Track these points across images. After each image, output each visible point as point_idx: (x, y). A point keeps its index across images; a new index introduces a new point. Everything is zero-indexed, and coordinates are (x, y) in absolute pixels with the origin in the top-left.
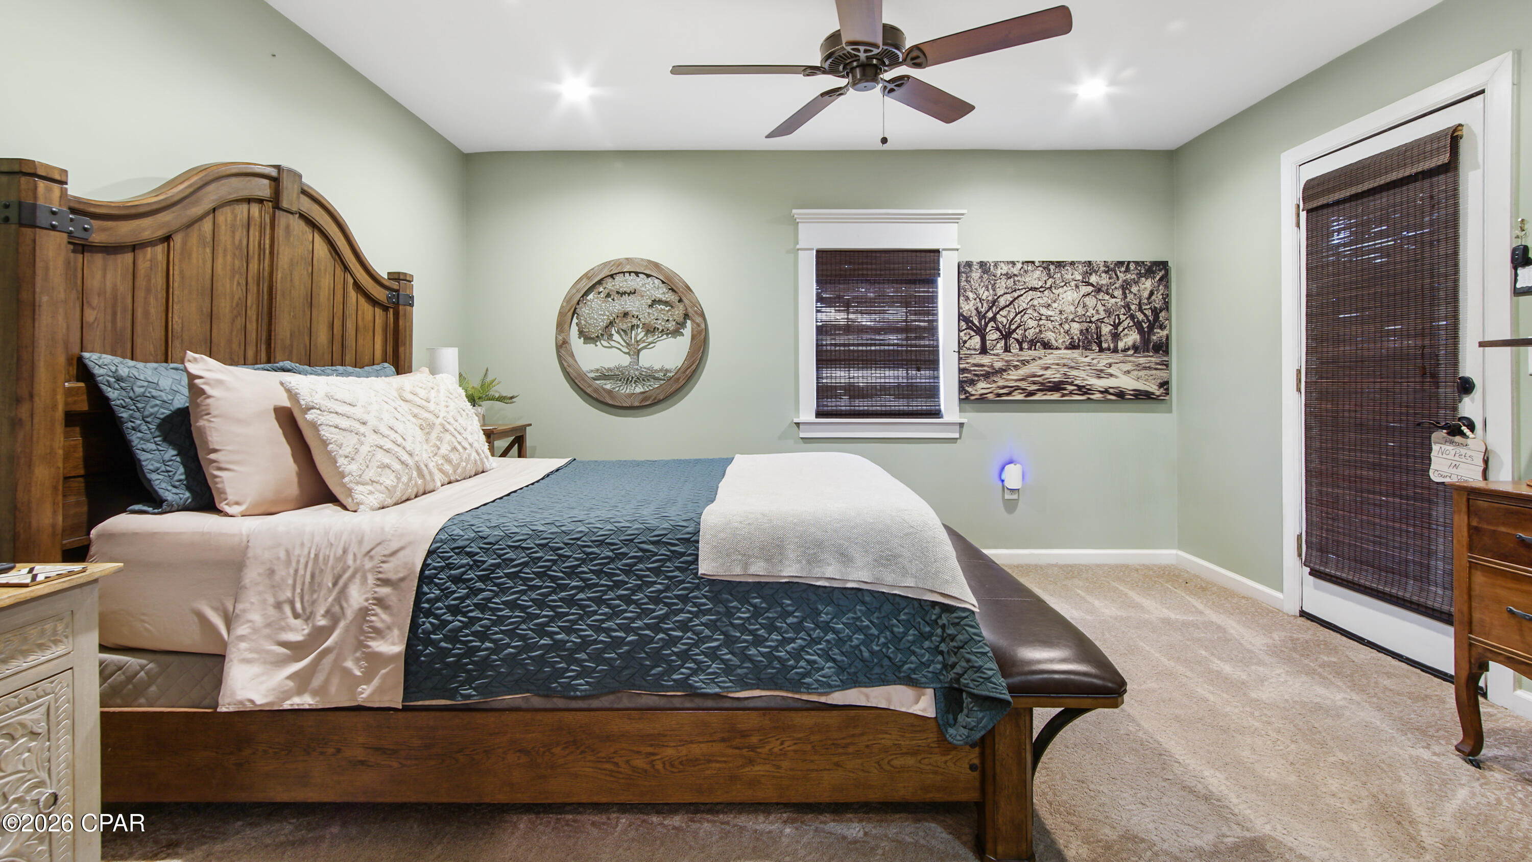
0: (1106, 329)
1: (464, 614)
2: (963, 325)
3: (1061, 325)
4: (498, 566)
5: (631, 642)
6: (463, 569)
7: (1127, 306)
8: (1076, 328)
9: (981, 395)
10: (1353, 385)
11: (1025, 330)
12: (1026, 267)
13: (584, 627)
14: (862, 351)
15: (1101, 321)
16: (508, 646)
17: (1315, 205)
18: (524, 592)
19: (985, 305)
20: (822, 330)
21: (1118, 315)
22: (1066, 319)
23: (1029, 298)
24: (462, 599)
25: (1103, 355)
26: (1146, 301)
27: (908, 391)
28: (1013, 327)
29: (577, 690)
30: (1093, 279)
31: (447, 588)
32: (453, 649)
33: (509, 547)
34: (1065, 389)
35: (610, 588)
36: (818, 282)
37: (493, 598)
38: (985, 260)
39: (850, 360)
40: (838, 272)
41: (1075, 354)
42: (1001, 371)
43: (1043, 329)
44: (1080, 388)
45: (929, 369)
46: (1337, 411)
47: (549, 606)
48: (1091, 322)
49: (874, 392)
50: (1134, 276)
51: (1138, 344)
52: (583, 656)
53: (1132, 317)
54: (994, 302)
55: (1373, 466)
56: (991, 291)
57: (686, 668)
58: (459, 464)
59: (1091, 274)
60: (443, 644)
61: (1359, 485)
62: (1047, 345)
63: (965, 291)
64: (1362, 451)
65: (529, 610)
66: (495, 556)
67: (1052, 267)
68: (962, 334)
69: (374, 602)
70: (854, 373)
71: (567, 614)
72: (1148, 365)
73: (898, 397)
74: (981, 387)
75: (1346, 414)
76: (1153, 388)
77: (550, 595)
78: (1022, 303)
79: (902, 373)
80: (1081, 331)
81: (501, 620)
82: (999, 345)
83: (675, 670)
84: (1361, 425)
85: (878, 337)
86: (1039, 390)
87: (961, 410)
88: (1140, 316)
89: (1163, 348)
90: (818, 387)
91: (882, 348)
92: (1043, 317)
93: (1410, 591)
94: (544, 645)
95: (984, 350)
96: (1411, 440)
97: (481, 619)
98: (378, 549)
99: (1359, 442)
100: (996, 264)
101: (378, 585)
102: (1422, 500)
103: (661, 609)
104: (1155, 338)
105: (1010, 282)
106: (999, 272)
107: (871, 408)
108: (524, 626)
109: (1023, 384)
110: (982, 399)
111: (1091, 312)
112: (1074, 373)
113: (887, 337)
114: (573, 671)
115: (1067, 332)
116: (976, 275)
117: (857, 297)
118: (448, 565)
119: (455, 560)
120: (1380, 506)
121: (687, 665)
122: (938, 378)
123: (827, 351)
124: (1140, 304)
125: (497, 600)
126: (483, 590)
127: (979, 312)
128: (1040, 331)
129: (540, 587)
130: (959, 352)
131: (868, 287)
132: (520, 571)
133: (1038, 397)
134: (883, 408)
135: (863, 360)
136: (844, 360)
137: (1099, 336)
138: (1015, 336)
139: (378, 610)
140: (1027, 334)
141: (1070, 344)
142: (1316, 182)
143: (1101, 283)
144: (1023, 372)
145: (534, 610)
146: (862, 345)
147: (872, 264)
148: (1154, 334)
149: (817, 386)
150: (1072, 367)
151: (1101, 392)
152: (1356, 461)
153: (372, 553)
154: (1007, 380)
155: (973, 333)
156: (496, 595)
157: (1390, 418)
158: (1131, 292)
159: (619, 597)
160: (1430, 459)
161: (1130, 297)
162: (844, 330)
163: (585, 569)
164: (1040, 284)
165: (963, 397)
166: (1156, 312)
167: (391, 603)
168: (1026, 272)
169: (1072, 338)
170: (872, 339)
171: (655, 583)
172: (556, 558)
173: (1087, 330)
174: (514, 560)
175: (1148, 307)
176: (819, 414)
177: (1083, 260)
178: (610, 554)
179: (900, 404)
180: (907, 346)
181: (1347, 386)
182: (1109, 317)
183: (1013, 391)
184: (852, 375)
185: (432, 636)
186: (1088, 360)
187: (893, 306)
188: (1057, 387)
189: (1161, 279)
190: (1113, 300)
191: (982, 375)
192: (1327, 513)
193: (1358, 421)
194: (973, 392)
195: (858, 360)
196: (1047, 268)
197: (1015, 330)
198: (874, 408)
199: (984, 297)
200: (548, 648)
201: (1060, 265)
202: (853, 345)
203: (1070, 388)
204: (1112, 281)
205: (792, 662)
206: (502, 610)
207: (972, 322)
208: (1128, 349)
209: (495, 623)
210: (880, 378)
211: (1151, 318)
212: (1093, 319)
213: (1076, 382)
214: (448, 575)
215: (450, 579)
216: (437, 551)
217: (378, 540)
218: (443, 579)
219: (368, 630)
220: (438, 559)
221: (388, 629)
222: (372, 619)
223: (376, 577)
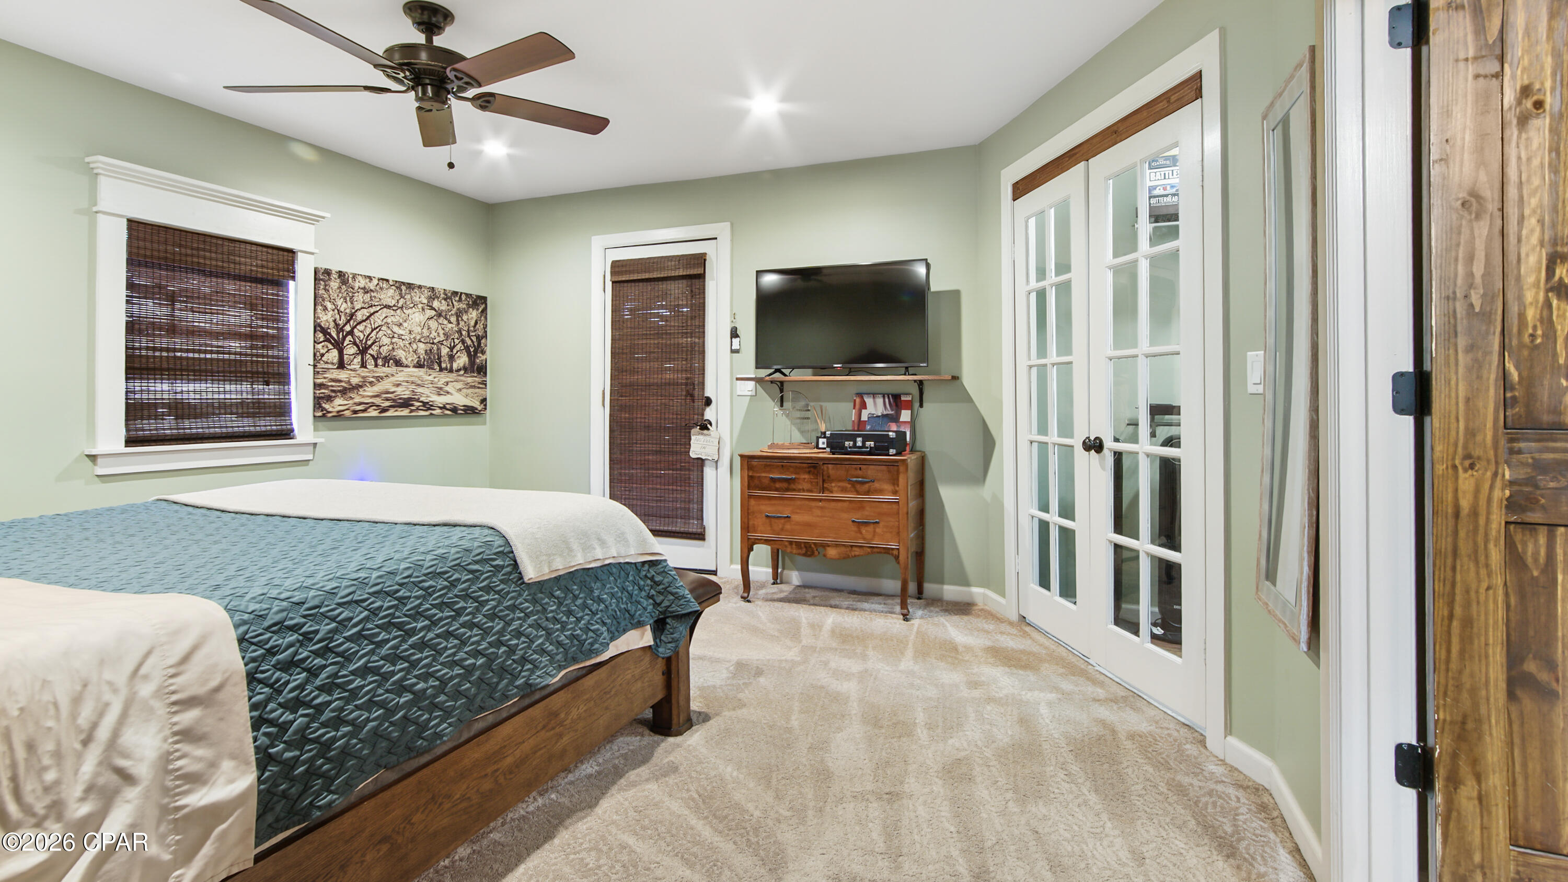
0: (445, 351)
1: (308, 705)
2: (321, 337)
3: (410, 344)
4: (335, 631)
5: (481, 666)
6: (292, 650)
7: (460, 332)
8: (422, 348)
9: (338, 412)
10: (643, 401)
11: (380, 347)
12: (381, 284)
13: (439, 667)
14: (194, 358)
15: (441, 343)
16: (368, 720)
17: (620, 279)
18: (372, 652)
19: (343, 317)
20: (133, 327)
21: (453, 339)
22: (415, 338)
23: (384, 316)
24: (301, 687)
25: (443, 374)
26: (472, 329)
27: (255, 409)
28: (369, 343)
29: (443, 736)
30: (436, 304)
31: (278, 680)
32: (301, 755)
33: (340, 605)
34: (412, 405)
35: (453, 618)
36: (130, 262)
37: (339, 671)
38: (343, 270)
39: (175, 370)
40: (162, 255)
41: (421, 372)
42: (358, 387)
43: (396, 347)
44: (425, 404)
45: (279, 383)
46: (633, 419)
47: (402, 658)
48: (433, 343)
49: (210, 410)
50: (464, 306)
51: (467, 365)
52: (442, 698)
53: (463, 342)
54: (352, 315)
55: (657, 452)
56: (349, 304)
57: (525, 671)
59: (434, 299)
60: (288, 755)
61: (647, 466)
62: (398, 363)
63: (323, 300)
64: (648, 443)
65: (383, 670)
66: (327, 621)
67: (403, 288)
68: (319, 346)
69: (176, 738)
70: (181, 386)
71: (421, 660)
72: (473, 384)
73: (241, 416)
74: (338, 404)
75: (639, 420)
76: (476, 404)
77: (401, 646)
78: (378, 319)
79: (246, 387)
80: (426, 351)
81: (354, 694)
82: (356, 361)
83: (516, 677)
84: (648, 427)
85: (215, 343)
86: (391, 406)
87: (316, 429)
88: (469, 342)
89: (482, 370)
90: (128, 406)
91: (221, 356)
92: (396, 336)
93: (679, 527)
94: (406, 702)
95: (341, 365)
96: (679, 434)
97: (330, 703)
99: (647, 438)
100: (354, 276)
101: (175, 713)
102: (685, 470)
103: (498, 624)
104: (478, 361)
105: (367, 297)
106: (357, 285)
107: (207, 431)
108: (380, 691)
109: (377, 401)
110: (339, 416)
111: (434, 334)
112: (420, 390)
113: (226, 343)
114: (436, 717)
115: (415, 352)
116: (334, 284)
117: (186, 290)
118: (268, 650)
119: (276, 640)
120: (660, 477)
121: (526, 668)
122: (289, 393)
123: (141, 356)
124: (468, 331)
125: (345, 672)
126: (325, 666)
127: (337, 325)
128: (393, 348)
129: (388, 641)
130: (315, 366)
131: (203, 279)
132: (363, 629)
133: (390, 413)
134: (224, 430)
135: (194, 371)
136: (168, 370)
137: (440, 357)
138: (370, 351)
139: (185, 747)
140: (381, 350)
141: (417, 363)
142: (620, 263)
143: (441, 309)
144: (378, 388)
145: (388, 668)
146: (194, 351)
147: (210, 251)
148: (478, 357)
149: (127, 404)
150: (418, 385)
151: (441, 408)
152: (645, 451)
153: (143, 671)
154: (363, 397)
155: (330, 346)
156: (342, 666)
157: (667, 422)
158: (462, 320)
159: (463, 625)
160: (690, 445)
161: (462, 323)
162: (167, 331)
163: (428, 606)
164: (393, 302)
165: (320, 414)
166: (479, 338)
167: (206, 729)
168: (381, 288)
169: (419, 357)
170: (206, 345)
171: (488, 601)
172: (396, 602)
173: (430, 350)
174: (351, 619)
175: (474, 334)
176: (131, 441)
177: (428, 286)
178: (446, 583)
179: (246, 425)
180: (252, 355)
181: (639, 402)
182: (447, 340)
183: (369, 408)
184: (179, 389)
185: (271, 751)
186: (431, 378)
187: (235, 307)
188: (406, 403)
189: (482, 312)
190: (450, 325)
191: (339, 391)
192: (625, 487)
193: (647, 424)
194: (330, 410)
195: (187, 370)
196: (399, 288)
197: (370, 346)
198: (212, 430)
199: (342, 309)
200: (409, 705)
201: (410, 286)
202: (181, 350)
203: (418, 404)
204: (449, 308)
205: (584, 637)
206: (352, 682)
207: (330, 334)
208: (460, 370)
209: (348, 701)
210: (219, 392)
211: (476, 344)
212: (435, 341)
213: (421, 399)
214: (272, 663)
215: (278, 667)
216: (247, 637)
217: (144, 649)
218: (268, 670)
219: (177, 783)
220: (253, 647)
221: (213, 765)
222: (179, 763)
223: (168, 701)
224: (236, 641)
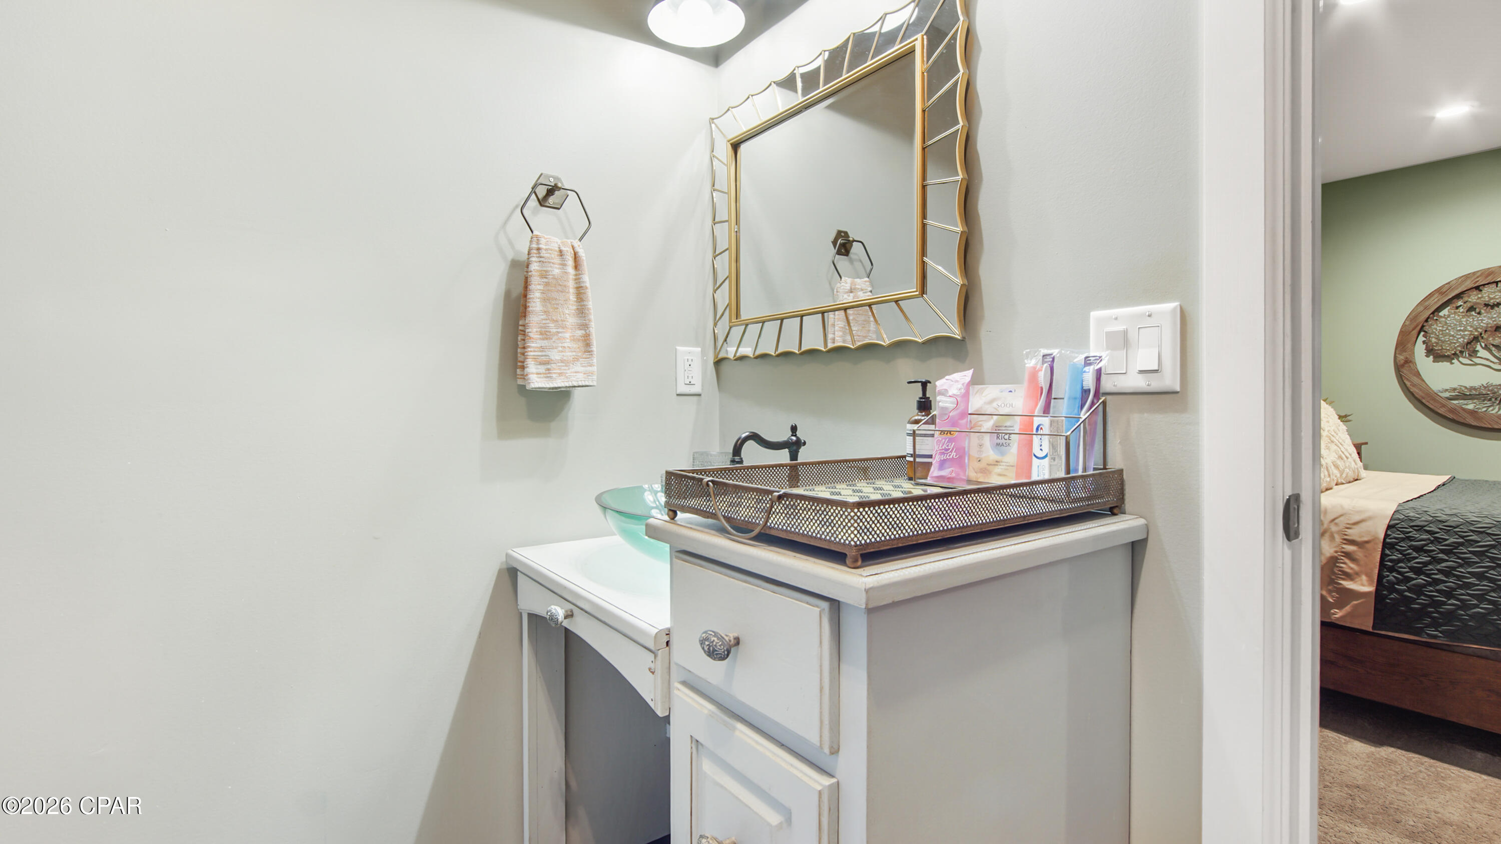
1: (1428, 575)
4: (1462, 544)
6: (1424, 542)
16: (1477, 606)
24: (1425, 564)
31: (1409, 554)
32: (1418, 599)
33: (1473, 531)
37: (1457, 567)
58: (1344, 470)
60: (1407, 594)
66: (1456, 536)
69: (1342, 554)
81: (1469, 586)
97: (1446, 581)
98: (1341, 519)
101: (1344, 544)
118: (1407, 537)
119: (1414, 534)
125: (1462, 570)
126: (1447, 560)
132: (1487, 551)
139: (1346, 560)
153: (1336, 521)
156: (1461, 566)
167: (1357, 557)
174: (1479, 542)
185: (1395, 586)
206: (1468, 578)
209: (1461, 586)
214: (1408, 544)
215: (1412, 548)
216: (1397, 526)
217: (1340, 513)
218: (1405, 547)
219: (1340, 573)
220: (1399, 533)
221: (1357, 574)
222: (1342, 565)
223: (1342, 537)
224: (1386, 526)
